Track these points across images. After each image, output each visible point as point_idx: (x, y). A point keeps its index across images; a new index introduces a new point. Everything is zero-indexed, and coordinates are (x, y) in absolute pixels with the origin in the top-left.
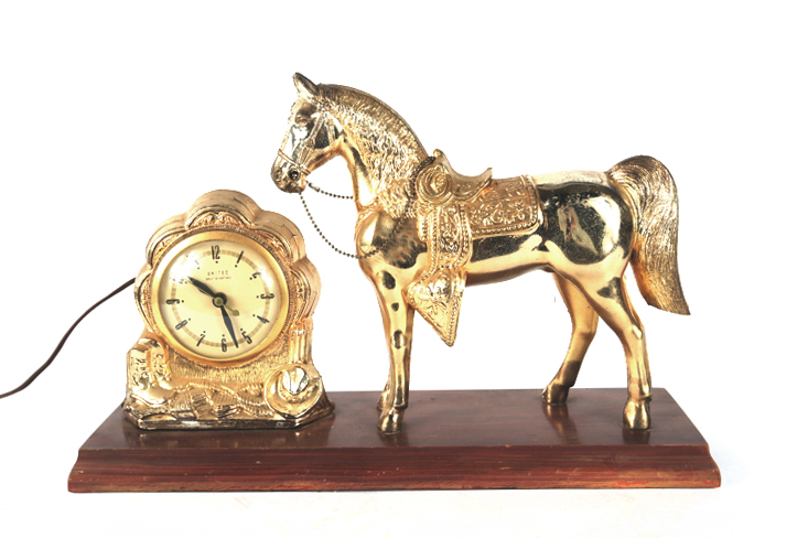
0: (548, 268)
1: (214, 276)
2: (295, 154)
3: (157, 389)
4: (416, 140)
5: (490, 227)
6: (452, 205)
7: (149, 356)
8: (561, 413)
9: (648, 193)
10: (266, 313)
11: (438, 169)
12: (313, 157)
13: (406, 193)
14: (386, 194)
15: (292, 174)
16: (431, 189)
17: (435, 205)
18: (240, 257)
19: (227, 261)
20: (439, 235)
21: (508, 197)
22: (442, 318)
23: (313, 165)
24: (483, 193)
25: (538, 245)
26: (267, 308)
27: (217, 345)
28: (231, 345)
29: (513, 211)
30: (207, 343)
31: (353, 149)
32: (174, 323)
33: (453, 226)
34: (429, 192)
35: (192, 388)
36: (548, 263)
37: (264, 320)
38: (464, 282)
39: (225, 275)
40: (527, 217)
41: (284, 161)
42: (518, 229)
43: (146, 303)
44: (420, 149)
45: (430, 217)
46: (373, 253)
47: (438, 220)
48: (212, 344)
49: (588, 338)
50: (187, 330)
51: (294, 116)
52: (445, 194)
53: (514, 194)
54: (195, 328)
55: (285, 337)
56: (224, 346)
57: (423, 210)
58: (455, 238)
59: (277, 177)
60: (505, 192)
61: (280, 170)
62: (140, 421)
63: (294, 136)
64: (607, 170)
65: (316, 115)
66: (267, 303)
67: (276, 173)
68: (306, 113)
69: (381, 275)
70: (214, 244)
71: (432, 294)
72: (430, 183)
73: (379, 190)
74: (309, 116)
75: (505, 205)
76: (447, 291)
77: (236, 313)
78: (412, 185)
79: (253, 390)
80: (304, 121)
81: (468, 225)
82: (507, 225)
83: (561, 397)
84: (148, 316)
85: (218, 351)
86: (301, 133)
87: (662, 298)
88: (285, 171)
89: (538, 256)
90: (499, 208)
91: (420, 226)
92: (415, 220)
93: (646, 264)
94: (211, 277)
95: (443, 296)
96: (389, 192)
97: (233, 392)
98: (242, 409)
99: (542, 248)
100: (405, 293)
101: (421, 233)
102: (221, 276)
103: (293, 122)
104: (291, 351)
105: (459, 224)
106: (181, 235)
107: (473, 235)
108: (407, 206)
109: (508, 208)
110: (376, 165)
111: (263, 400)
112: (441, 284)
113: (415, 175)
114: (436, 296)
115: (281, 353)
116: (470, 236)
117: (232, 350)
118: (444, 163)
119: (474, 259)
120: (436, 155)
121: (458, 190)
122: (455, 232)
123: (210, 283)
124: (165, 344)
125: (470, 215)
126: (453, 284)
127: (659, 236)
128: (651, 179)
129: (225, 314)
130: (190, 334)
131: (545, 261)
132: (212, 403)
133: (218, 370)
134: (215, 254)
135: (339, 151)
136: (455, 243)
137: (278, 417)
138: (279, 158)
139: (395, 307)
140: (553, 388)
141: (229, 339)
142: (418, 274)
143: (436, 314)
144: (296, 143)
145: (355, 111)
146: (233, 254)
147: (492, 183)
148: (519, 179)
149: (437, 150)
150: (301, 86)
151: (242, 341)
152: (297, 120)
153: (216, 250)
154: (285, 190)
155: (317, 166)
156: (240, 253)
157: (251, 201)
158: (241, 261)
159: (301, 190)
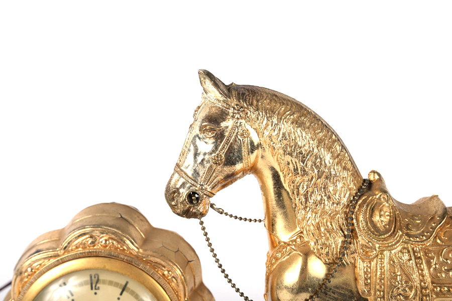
2: (196, 173)
6: (403, 249)
12: (220, 177)
13: (341, 229)
14: (314, 229)
17: (382, 248)
18: (124, 289)
20: (388, 290)
23: (220, 185)
31: (272, 169)
33: (408, 279)
41: (182, 180)
44: (355, 171)
45: (375, 265)
47: (386, 269)
51: (198, 123)
52: (394, 233)
57: (365, 254)
59: (173, 199)
61: (177, 191)
63: (196, 149)
65: (228, 124)
67: (171, 195)
68: (214, 120)
70: (93, 273)
72: (371, 216)
73: (305, 224)
74: (218, 124)
78: (348, 218)
80: (211, 130)
81: (427, 279)
86: (206, 146)
88: (184, 192)
91: (360, 275)
92: (354, 266)
101: (362, 286)
103: (196, 131)
105: (415, 277)
106: (54, 260)
107: (436, 294)
108: (343, 248)
110: (302, 191)
113: (352, 205)
116: (433, 295)
120: (373, 178)
121: (407, 226)
122: (411, 289)
134: (94, 283)
135: (254, 169)
138: (176, 176)
144: (200, 159)
145: (280, 120)
146: (116, 285)
147: (448, 218)
149: (374, 172)
150: (208, 84)
152: (201, 129)
153: (95, 280)
155: (224, 187)
156: (124, 283)
157: (141, 218)
158: (125, 293)
159: (202, 215)
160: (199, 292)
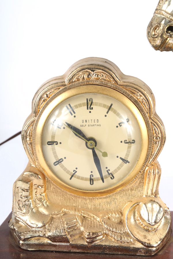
1: (87, 124)
3: (37, 215)
7: (31, 186)
10: (127, 155)
18: (110, 108)
19: (99, 111)
26: (128, 152)
27: (86, 179)
28: (97, 179)
30: (78, 178)
32: (52, 160)
35: (65, 214)
37: (125, 161)
39: (96, 123)
41: (162, 17)
43: (31, 143)
48: (82, 179)
50: (62, 167)
54: (69, 165)
55: (142, 175)
56: (92, 180)
62: (21, 242)
66: (129, 147)
70: (89, 97)
77: (105, 154)
79: (114, 218)
84: (32, 153)
85: (86, 185)
94: (85, 123)
97: (98, 219)
98: (107, 235)
102: (93, 123)
104: (146, 187)
106: (62, 88)
115: (137, 188)
117: (98, 184)
123: (83, 129)
124: (44, 177)
129: (95, 155)
130: (65, 169)
132: (82, 229)
133: (86, 200)
134: (89, 105)
137: (139, 245)
141: (97, 175)
146: (104, 106)
151: (106, 177)
153: (90, 103)
154: (157, 48)
156: (110, 105)
158: (110, 112)
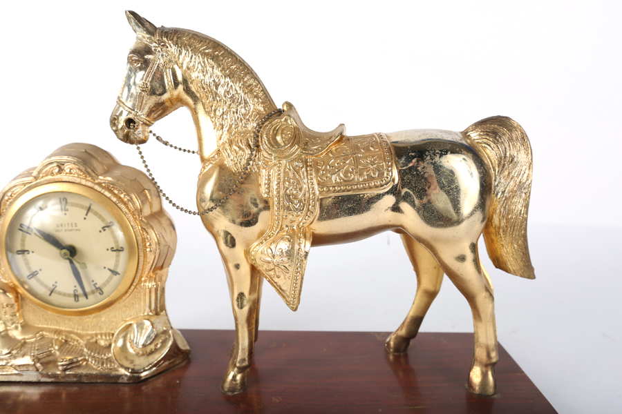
0: (399, 229)
1: (63, 228)
4: (264, 91)
5: (339, 185)
6: (299, 159)
8: (402, 360)
9: (508, 154)
10: (116, 265)
11: (286, 120)
12: (150, 105)
13: (249, 146)
14: (227, 146)
15: (129, 122)
16: (276, 142)
17: (280, 158)
18: (89, 209)
20: (282, 192)
21: (360, 152)
22: (284, 282)
24: (333, 148)
25: (391, 205)
26: (117, 261)
27: (69, 295)
28: (82, 296)
29: (366, 168)
30: (59, 294)
32: (24, 273)
33: (298, 183)
34: (274, 143)
35: (42, 337)
36: (401, 226)
37: (114, 272)
38: (308, 244)
39: (74, 228)
40: (381, 174)
41: (121, 109)
42: (370, 188)
44: (267, 99)
45: (274, 172)
46: (211, 210)
47: (282, 175)
48: (65, 295)
49: (431, 295)
50: (38, 281)
52: (291, 147)
53: (367, 149)
54: (47, 278)
55: (137, 289)
56: (76, 296)
57: (266, 163)
58: (300, 196)
59: (115, 125)
60: (358, 148)
61: (117, 118)
64: (463, 130)
66: (118, 256)
67: (114, 121)
68: (139, 52)
69: (222, 234)
70: (62, 196)
71: (274, 256)
72: (275, 135)
73: (221, 142)
74: (143, 57)
75: (357, 161)
76: (290, 254)
78: (256, 137)
79: (103, 341)
81: (315, 181)
82: (358, 183)
83: (403, 347)
85: (70, 302)
87: (513, 263)
88: (122, 119)
89: (390, 217)
90: (349, 164)
91: (263, 181)
92: (258, 174)
93: (499, 228)
94: (60, 229)
95: (285, 259)
96: (231, 143)
97: (82, 343)
98: (88, 361)
99: (396, 209)
100: (247, 253)
101: (263, 189)
102: (70, 228)
105: (305, 181)
106: (27, 186)
107: (320, 193)
108: (250, 159)
109: (360, 164)
111: (110, 352)
112: (284, 246)
113: (260, 126)
114: (277, 259)
115: (133, 304)
116: (317, 193)
117: (83, 301)
118: (292, 115)
119: (321, 218)
120: (285, 108)
121: (306, 144)
122: (301, 190)
123: (59, 235)
125: (317, 171)
126: (297, 247)
127: (515, 200)
128: (511, 139)
130: (42, 284)
131: (398, 224)
132: (57, 355)
134: (64, 206)
135: (180, 100)
136: (300, 201)
137: (122, 371)
138: (118, 106)
139: (237, 266)
140: (396, 338)
141: (80, 291)
142: (261, 234)
143: (278, 277)
146: (82, 207)
147: (342, 138)
148: (372, 136)
149: (287, 103)
151: (92, 293)
153: (64, 202)
154: (123, 139)
156: (88, 206)
157: (106, 154)
158: (89, 213)
159: (143, 142)
160: (156, 216)
